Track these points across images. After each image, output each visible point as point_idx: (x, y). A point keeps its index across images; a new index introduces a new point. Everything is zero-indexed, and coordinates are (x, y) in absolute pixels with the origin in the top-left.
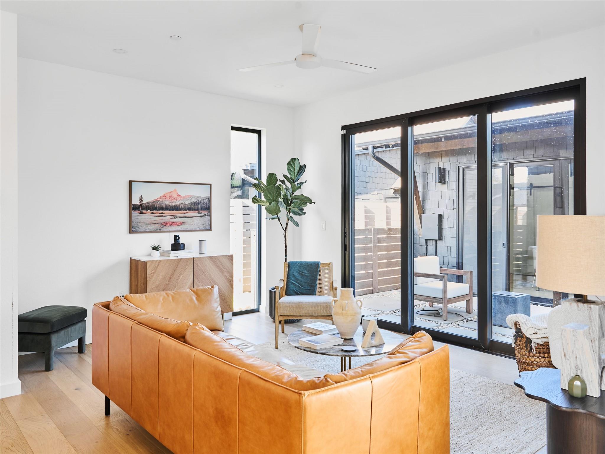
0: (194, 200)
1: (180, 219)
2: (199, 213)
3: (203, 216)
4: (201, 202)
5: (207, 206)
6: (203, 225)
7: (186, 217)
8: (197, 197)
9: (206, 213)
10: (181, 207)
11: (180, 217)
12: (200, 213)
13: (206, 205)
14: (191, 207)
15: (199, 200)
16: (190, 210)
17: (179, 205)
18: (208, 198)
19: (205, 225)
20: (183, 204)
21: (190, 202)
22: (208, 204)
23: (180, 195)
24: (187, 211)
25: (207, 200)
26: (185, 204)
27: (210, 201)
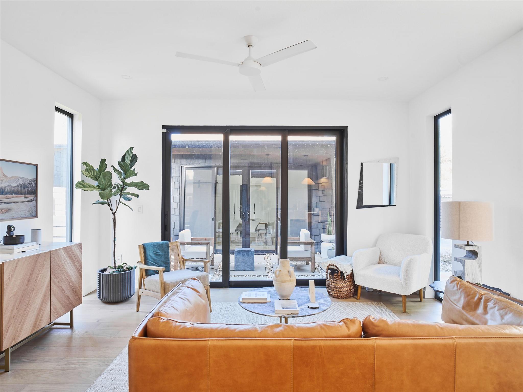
0: (21, 182)
1: (6, 205)
2: (25, 198)
3: (30, 201)
4: (27, 185)
5: (34, 190)
6: (29, 211)
7: (12, 203)
8: (24, 179)
9: (32, 198)
10: (6, 190)
11: (5, 203)
12: (27, 198)
13: (32, 188)
14: (17, 191)
15: (26, 182)
16: (17, 194)
17: (5, 188)
18: (34, 181)
19: (31, 212)
20: (9, 186)
21: (16, 185)
22: (35, 187)
23: (6, 176)
24: (14, 196)
25: (33, 183)
26: (12, 187)
27: (36, 184)
